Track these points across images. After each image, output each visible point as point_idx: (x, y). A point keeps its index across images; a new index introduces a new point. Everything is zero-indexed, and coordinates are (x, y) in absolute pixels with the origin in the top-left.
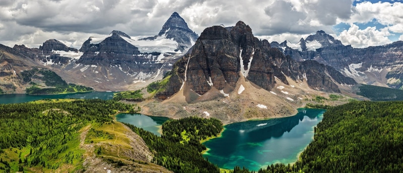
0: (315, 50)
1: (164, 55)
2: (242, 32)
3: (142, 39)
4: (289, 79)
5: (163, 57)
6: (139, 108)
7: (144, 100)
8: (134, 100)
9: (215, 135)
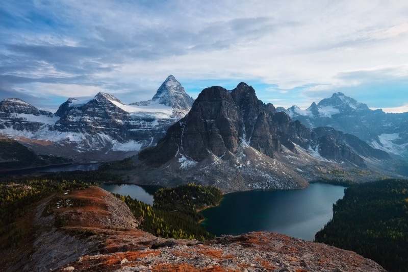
0: (330, 117)
1: (158, 122)
2: (244, 94)
3: (133, 104)
4: (297, 147)
5: (158, 124)
6: (128, 177)
7: (135, 168)
8: (123, 169)
9: (213, 204)
